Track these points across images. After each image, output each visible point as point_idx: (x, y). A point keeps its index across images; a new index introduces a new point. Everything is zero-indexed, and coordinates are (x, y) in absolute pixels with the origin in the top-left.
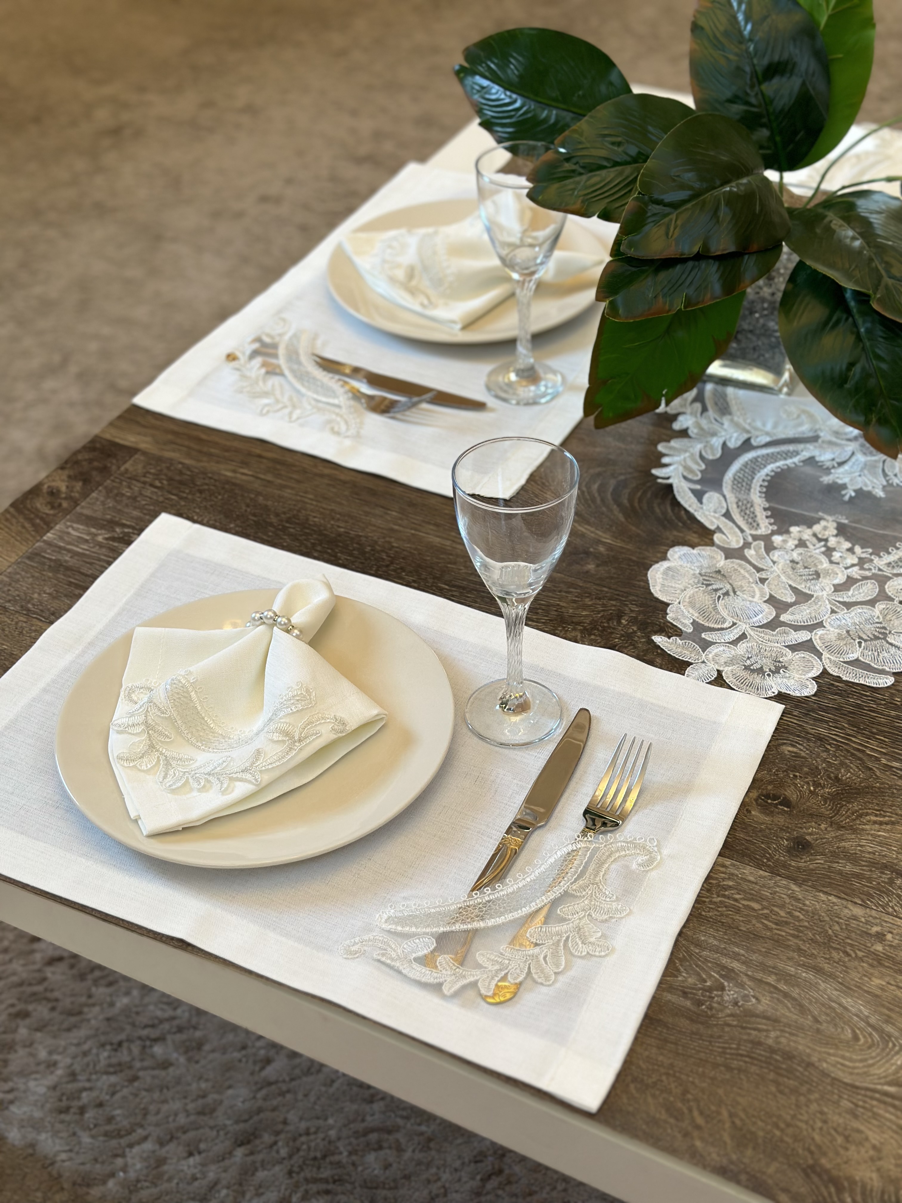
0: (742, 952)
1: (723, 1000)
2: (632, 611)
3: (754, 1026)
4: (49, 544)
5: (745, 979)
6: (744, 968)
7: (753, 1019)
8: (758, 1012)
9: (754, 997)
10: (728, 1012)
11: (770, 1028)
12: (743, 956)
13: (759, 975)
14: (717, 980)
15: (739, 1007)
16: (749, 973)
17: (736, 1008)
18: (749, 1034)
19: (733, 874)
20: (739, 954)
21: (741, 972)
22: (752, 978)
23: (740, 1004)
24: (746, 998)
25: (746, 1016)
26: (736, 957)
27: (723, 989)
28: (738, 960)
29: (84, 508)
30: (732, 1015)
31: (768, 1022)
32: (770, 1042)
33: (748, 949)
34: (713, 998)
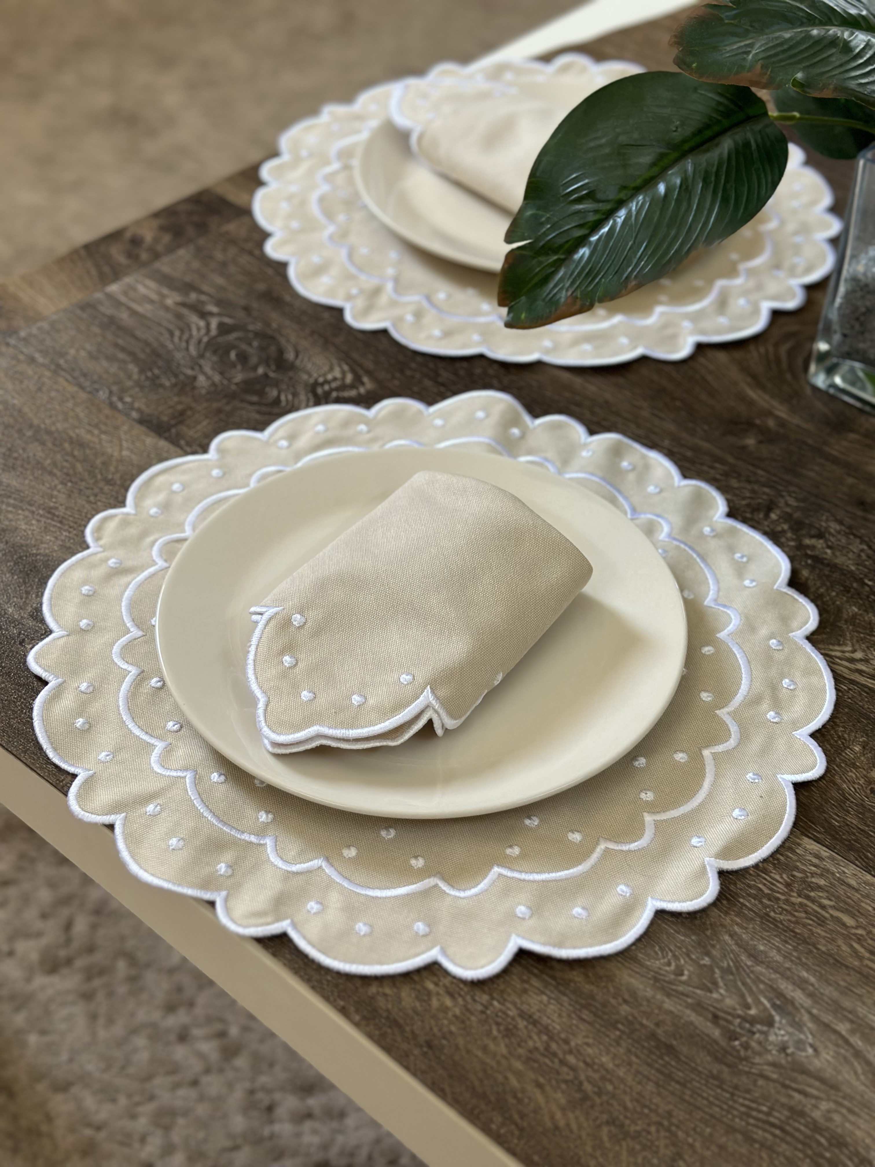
0: (812, 979)
1: (767, 1040)
2: (787, 505)
3: (801, 1087)
4: (110, 296)
5: (806, 1017)
6: (807, 1002)
7: (800, 1077)
8: (811, 1068)
9: (811, 1046)
10: (770, 1058)
11: (822, 1095)
12: (813, 985)
13: (827, 1018)
14: (765, 1009)
15: (787, 1055)
16: (815, 1011)
17: (783, 1055)
18: (790, 1097)
19: (828, 871)
20: (806, 981)
21: (803, 1007)
22: (815, 1018)
23: (789, 1051)
24: (800, 1044)
25: (793, 1070)
26: (801, 984)
27: (770, 1023)
28: (803, 990)
29: (164, 266)
30: (774, 1065)
31: (823, 1087)
32: (817, 1115)
33: (821, 977)
34: (754, 1033)
